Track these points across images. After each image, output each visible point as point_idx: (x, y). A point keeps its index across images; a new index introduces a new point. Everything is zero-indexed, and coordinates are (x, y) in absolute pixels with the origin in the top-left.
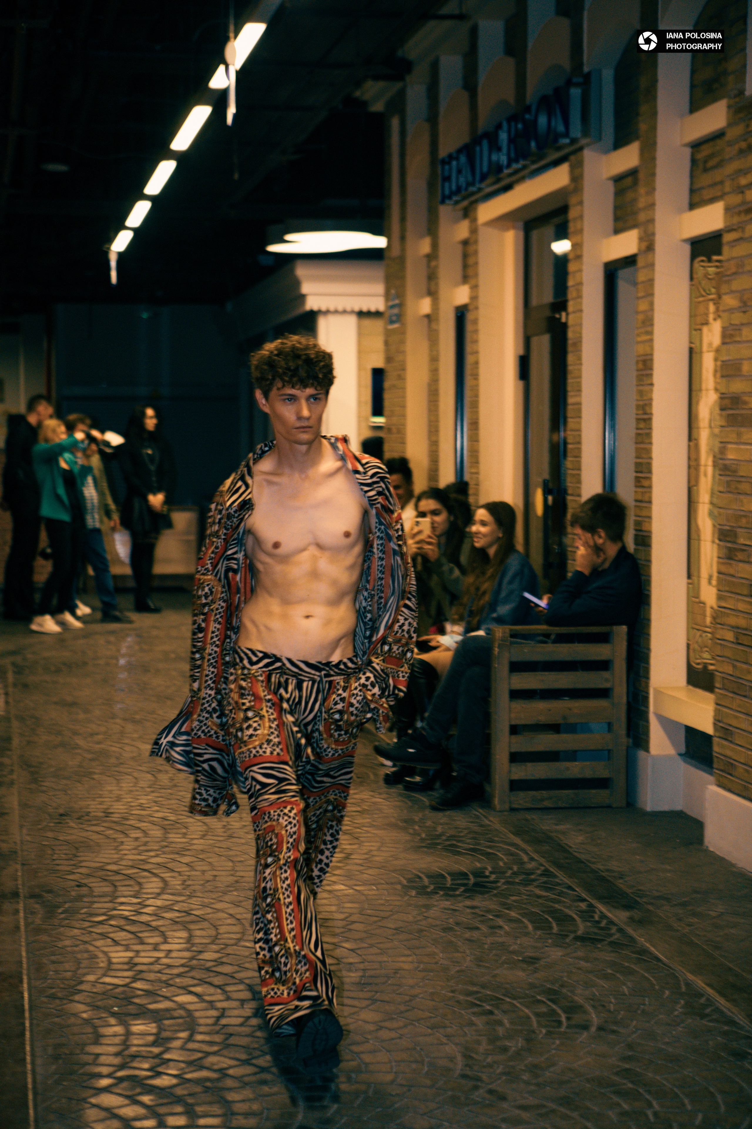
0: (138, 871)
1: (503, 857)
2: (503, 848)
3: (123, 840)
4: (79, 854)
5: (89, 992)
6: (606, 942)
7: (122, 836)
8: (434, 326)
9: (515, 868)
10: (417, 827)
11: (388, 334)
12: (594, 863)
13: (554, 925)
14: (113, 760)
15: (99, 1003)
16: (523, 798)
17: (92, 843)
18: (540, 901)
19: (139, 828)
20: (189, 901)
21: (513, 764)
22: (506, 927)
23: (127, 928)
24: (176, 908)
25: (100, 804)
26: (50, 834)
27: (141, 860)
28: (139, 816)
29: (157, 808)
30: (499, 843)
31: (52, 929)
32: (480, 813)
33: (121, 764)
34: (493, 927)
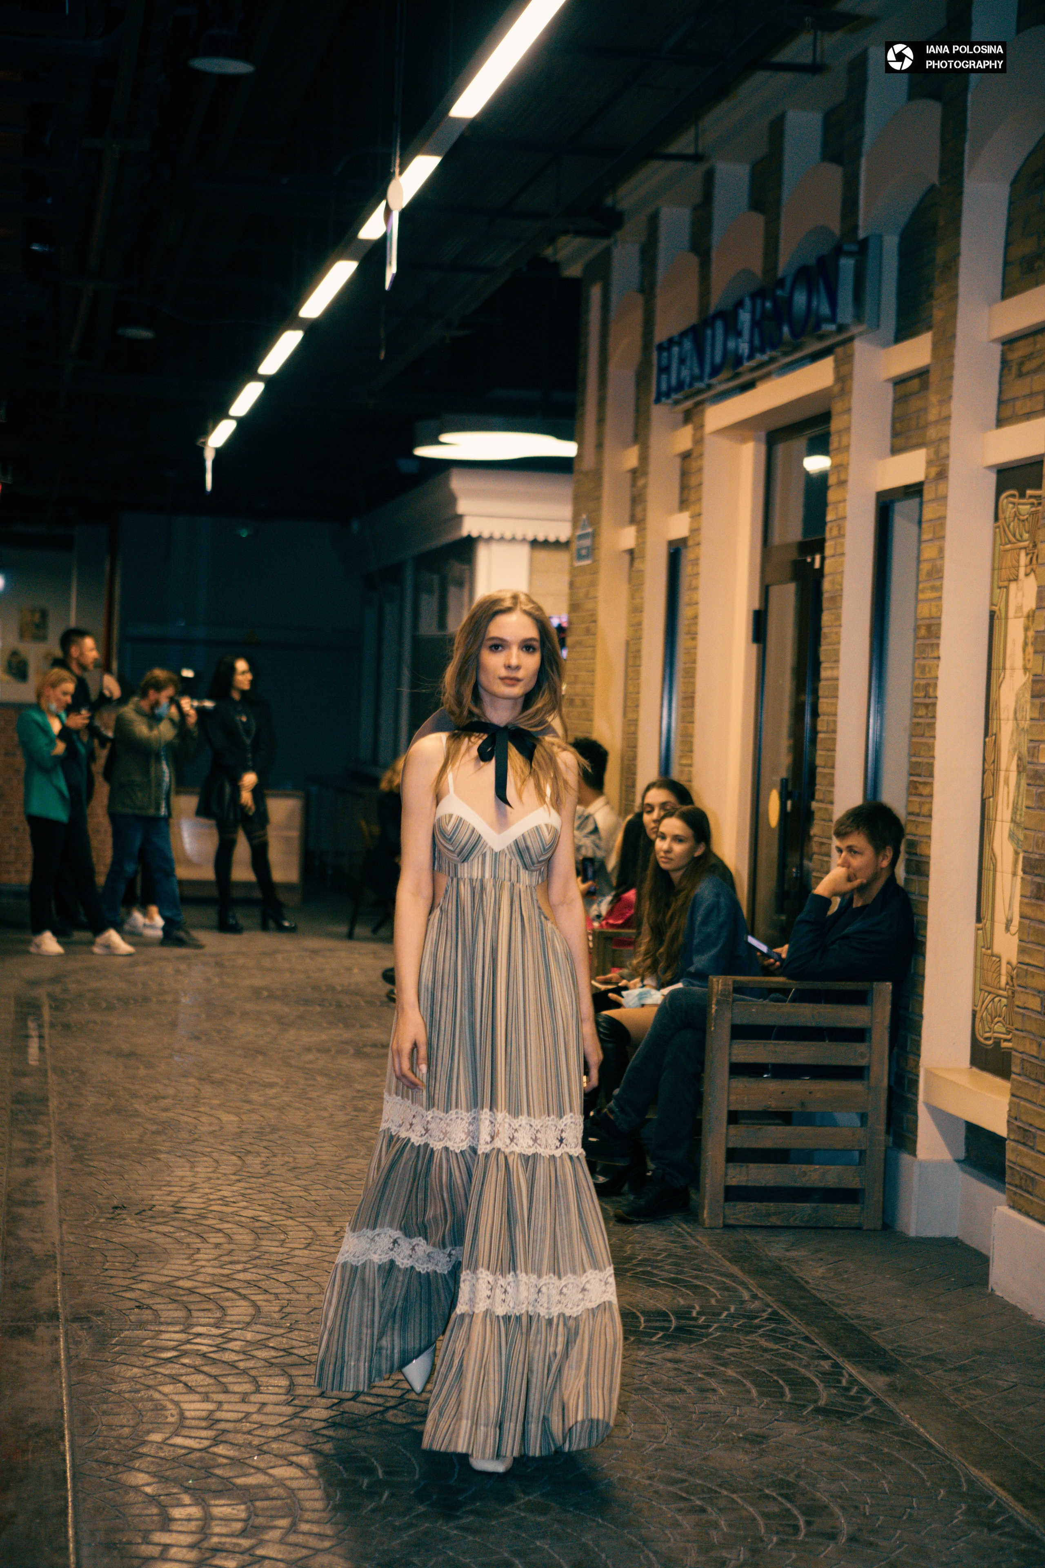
0: (220, 1290)
1: (715, 1292)
2: (716, 1280)
3: (199, 1246)
4: (138, 1263)
5: (154, 1457)
6: (858, 1418)
7: (198, 1240)
8: (637, 564)
9: (732, 1309)
11: (574, 573)
12: (839, 1306)
13: (787, 1390)
14: (184, 1135)
15: (168, 1473)
16: (742, 1212)
17: (157, 1248)
18: (767, 1356)
19: (220, 1230)
20: (289, 1335)
21: (731, 1164)
22: (721, 1391)
23: (205, 1369)
24: (271, 1345)
25: (168, 1195)
26: (100, 1234)
27: (223, 1275)
28: (220, 1214)
29: (245, 1204)
30: (709, 1272)
31: (103, 1366)
32: (683, 1229)
33: (196, 1140)
34: (702, 1390)
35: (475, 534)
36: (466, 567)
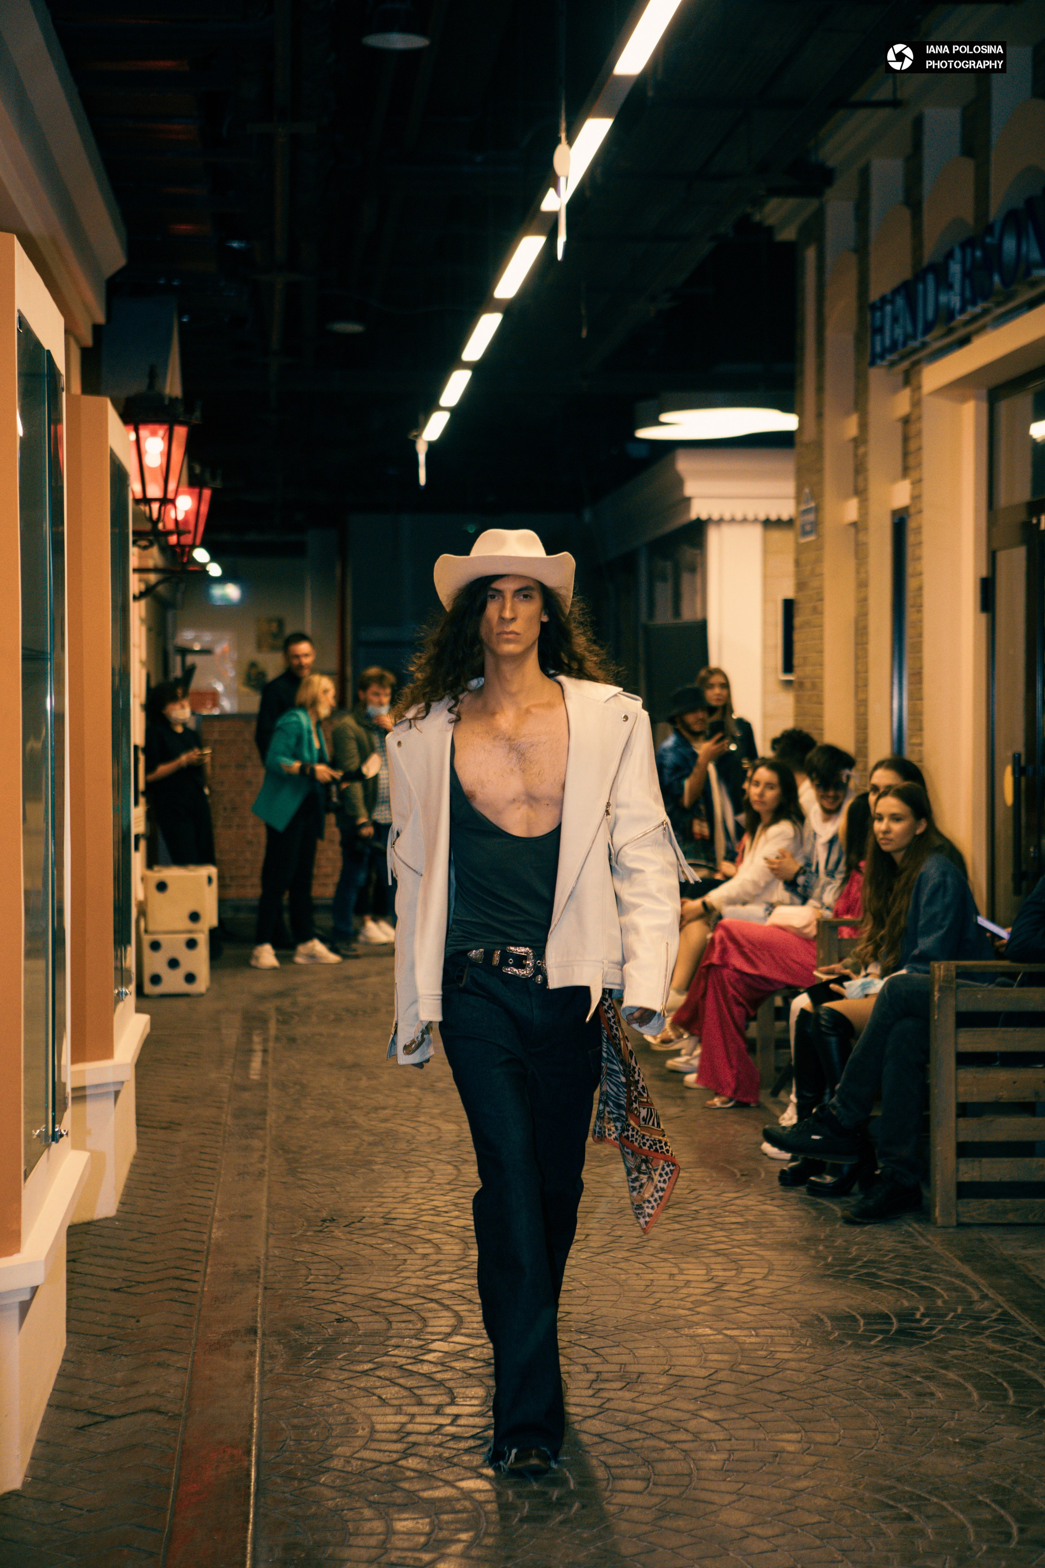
0: (423, 1301)
1: (943, 1292)
2: (945, 1281)
3: (406, 1257)
4: (343, 1276)
5: (340, 1471)
7: (405, 1251)
8: (862, 538)
9: (960, 1309)
10: (821, 1248)
11: (800, 550)
13: (1011, 1393)
14: (403, 1145)
15: (353, 1488)
16: (977, 1209)
17: (363, 1261)
18: (992, 1357)
19: (429, 1241)
21: (962, 1159)
22: (940, 1395)
23: (401, 1381)
24: (471, 1355)
25: (379, 1206)
26: (306, 1247)
27: (428, 1286)
28: (432, 1225)
29: (457, 1213)
30: (938, 1273)
31: (297, 1380)
32: (914, 1229)
33: (413, 1150)
34: (920, 1394)
35: (704, 516)
36: (698, 552)
